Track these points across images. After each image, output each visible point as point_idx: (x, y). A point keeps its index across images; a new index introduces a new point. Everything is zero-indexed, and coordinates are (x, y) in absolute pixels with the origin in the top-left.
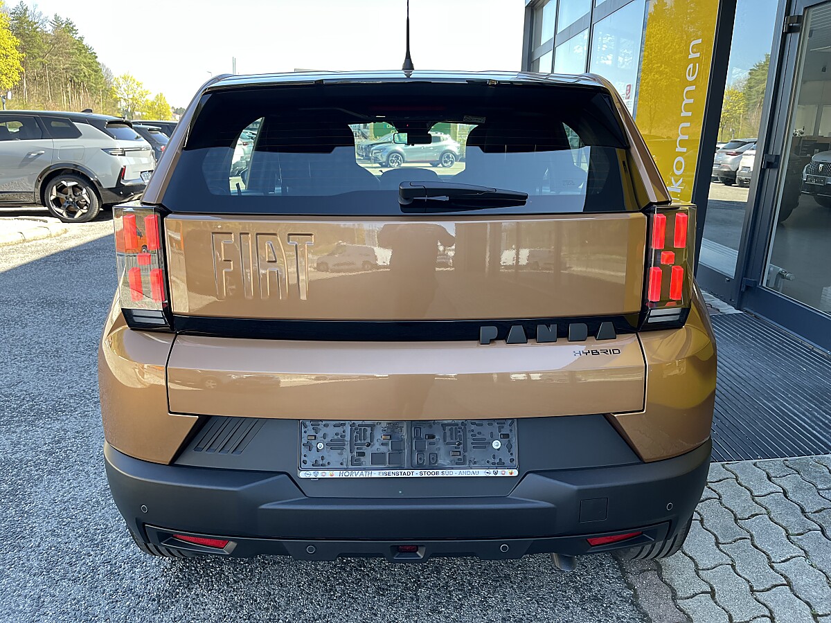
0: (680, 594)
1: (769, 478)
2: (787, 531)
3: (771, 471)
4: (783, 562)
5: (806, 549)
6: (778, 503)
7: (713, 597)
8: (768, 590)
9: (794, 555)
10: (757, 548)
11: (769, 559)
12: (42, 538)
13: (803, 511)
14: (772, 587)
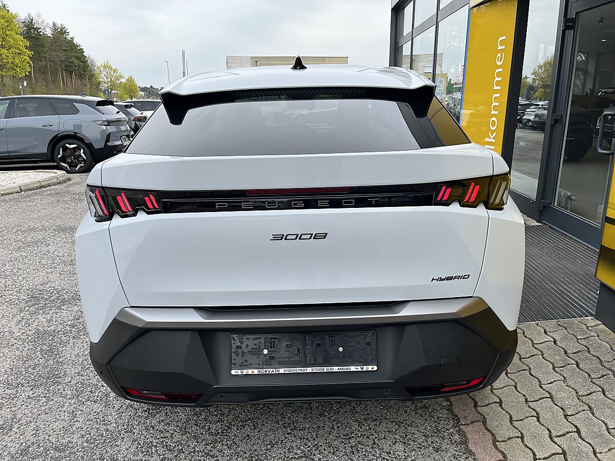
0: (479, 404)
1: (545, 333)
2: (553, 365)
3: (547, 328)
4: (548, 384)
5: (565, 375)
6: (549, 348)
7: (501, 405)
8: (537, 401)
9: (556, 379)
10: (532, 375)
11: (540, 382)
12: (72, 378)
13: (566, 352)
14: (540, 399)
